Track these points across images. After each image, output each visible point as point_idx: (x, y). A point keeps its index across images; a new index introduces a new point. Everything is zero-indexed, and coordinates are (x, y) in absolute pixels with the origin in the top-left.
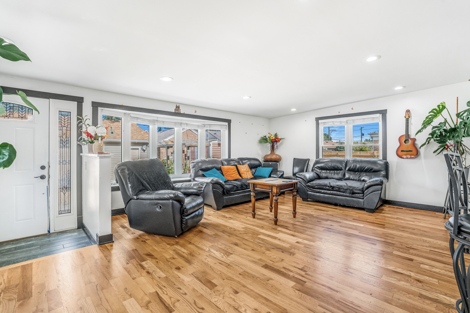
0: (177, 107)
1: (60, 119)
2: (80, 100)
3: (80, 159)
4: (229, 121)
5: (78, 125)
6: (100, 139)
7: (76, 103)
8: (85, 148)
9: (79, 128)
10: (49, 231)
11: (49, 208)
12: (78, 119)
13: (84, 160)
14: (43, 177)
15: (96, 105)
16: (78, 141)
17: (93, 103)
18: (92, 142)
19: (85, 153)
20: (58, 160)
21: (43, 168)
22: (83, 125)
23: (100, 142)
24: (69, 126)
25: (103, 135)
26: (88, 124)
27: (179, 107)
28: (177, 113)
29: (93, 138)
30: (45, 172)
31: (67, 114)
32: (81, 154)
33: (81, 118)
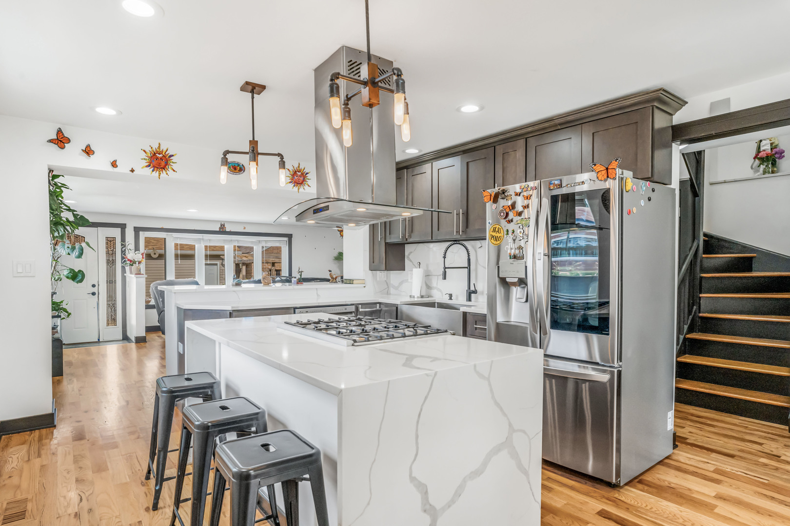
0: (221, 225)
1: (107, 243)
2: (123, 227)
3: (124, 279)
4: (290, 236)
5: (122, 249)
6: (137, 263)
7: (120, 229)
8: (127, 268)
9: (123, 252)
10: (99, 340)
11: (98, 320)
12: (122, 245)
13: (127, 279)
14: (94, 294)
15: (137, 230)
16: (122, 263)
17: (135, 228)
18: (132, 265)
19: (128, 274)
20: (106, 280)
21: (94, 286)
22: (126, 250)
23: (137, 265)
24: (114, 250)
25: (139, 260)
26: (130, 249)
27: (224, 225)
28: (222, 231)
29: (132, 263)
30: (95, 290)
31: (112, 239)
32: (125, 274)
33: (124, 244)
